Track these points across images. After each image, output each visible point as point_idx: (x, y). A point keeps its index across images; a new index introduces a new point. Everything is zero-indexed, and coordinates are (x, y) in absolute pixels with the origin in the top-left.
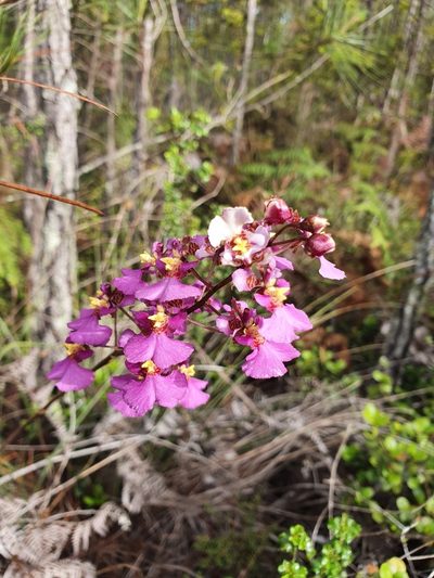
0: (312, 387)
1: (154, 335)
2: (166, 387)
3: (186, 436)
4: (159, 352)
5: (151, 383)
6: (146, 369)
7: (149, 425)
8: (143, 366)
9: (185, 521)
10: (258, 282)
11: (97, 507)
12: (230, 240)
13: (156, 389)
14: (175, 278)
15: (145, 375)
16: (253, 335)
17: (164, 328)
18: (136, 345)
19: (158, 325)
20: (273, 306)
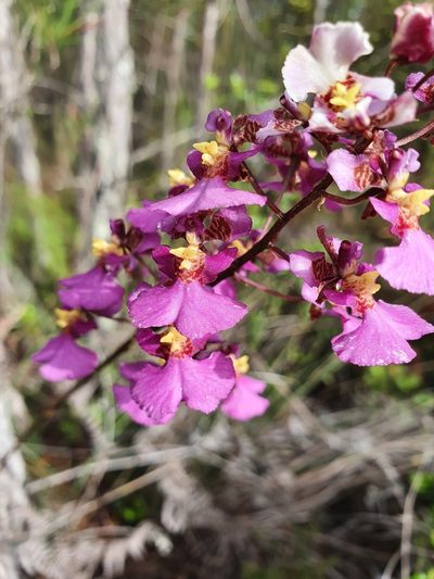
0: (380, 405)
1: (181, 284)
2: (200, 377)
3: (236, 451)
4: (187, 311)
5: (176, 369)
6: (167, 346)
7: (195, 437)
8: (163, 340)
9: (232, 547)
10: (375, 178)
11: (134, 524)
12: (324, 93)
13: (183, 380)
14: (217, 178)
15: (166, 357)
16: (355, 290)
17: (198, 272)
18: (149, 300)
19: (186, 265)
20: (403, 226)
